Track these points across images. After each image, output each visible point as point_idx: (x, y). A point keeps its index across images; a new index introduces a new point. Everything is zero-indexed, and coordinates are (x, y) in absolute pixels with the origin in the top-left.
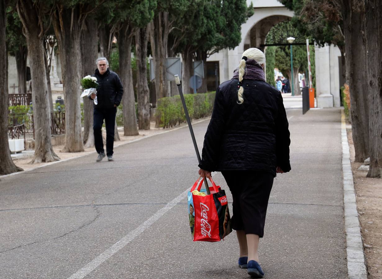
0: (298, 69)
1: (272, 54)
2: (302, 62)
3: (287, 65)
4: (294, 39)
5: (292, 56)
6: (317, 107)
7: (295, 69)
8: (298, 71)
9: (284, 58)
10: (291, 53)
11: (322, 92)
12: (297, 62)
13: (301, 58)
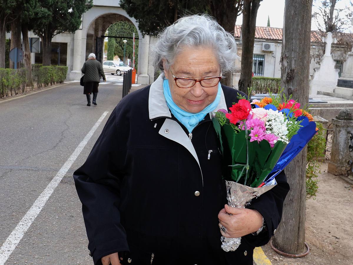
0: (128, 56)
1: (113, 46)
2: (130, 53)
3: (122, 54)
4: (127, 41)
5: (125, 49)
6: (137, 84)
7: (126, 56)
8: (127, 58)
9: (121, 50)
10: (125, 48)
11: (141, 72)
12: (127, 53)
13: (129, 51)
